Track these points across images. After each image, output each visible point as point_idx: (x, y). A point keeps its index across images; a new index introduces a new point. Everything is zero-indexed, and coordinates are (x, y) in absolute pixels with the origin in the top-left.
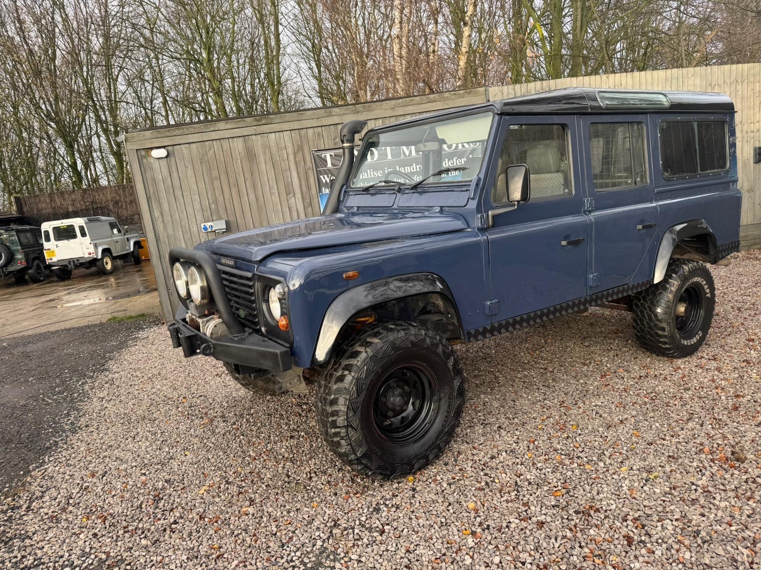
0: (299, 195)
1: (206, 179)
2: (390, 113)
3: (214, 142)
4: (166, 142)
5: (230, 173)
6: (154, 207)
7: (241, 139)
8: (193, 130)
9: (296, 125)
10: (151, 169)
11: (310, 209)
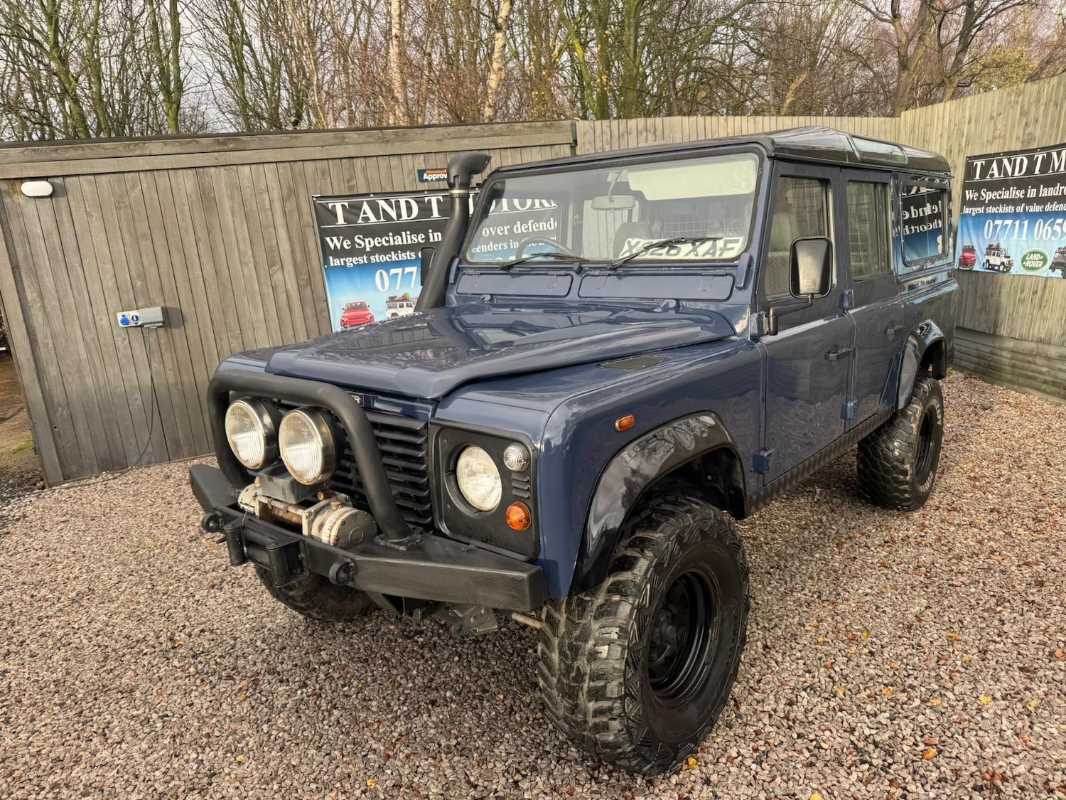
0: (289, 267)
1: (126, 236)
2: (435, 147)
3: (142, 175)
4: (50, 168)
5: (170, 228)
6: (26, 282)
7: (189, 171)
8: (102, 153)
9: (286, 155)
10: (21, 215)
11: (308, 290)
